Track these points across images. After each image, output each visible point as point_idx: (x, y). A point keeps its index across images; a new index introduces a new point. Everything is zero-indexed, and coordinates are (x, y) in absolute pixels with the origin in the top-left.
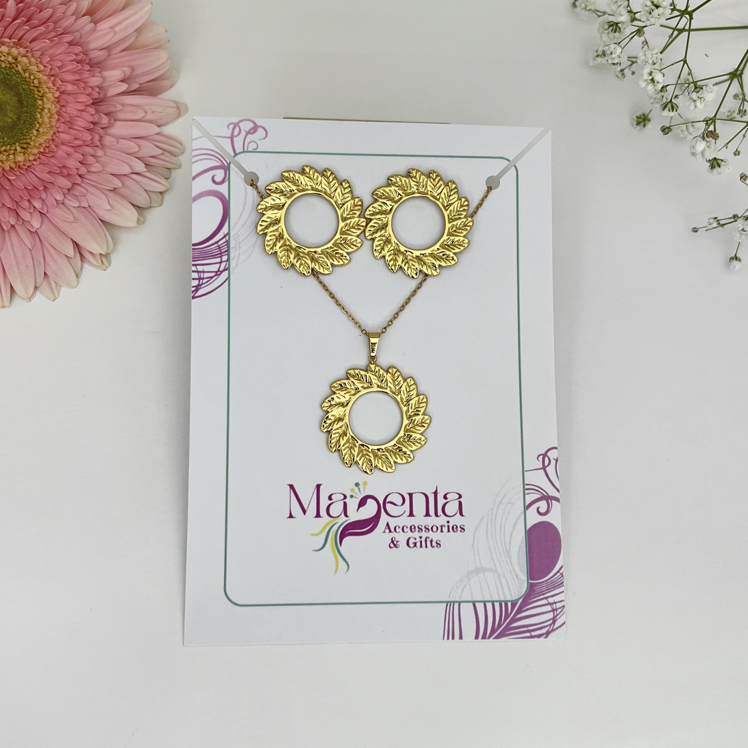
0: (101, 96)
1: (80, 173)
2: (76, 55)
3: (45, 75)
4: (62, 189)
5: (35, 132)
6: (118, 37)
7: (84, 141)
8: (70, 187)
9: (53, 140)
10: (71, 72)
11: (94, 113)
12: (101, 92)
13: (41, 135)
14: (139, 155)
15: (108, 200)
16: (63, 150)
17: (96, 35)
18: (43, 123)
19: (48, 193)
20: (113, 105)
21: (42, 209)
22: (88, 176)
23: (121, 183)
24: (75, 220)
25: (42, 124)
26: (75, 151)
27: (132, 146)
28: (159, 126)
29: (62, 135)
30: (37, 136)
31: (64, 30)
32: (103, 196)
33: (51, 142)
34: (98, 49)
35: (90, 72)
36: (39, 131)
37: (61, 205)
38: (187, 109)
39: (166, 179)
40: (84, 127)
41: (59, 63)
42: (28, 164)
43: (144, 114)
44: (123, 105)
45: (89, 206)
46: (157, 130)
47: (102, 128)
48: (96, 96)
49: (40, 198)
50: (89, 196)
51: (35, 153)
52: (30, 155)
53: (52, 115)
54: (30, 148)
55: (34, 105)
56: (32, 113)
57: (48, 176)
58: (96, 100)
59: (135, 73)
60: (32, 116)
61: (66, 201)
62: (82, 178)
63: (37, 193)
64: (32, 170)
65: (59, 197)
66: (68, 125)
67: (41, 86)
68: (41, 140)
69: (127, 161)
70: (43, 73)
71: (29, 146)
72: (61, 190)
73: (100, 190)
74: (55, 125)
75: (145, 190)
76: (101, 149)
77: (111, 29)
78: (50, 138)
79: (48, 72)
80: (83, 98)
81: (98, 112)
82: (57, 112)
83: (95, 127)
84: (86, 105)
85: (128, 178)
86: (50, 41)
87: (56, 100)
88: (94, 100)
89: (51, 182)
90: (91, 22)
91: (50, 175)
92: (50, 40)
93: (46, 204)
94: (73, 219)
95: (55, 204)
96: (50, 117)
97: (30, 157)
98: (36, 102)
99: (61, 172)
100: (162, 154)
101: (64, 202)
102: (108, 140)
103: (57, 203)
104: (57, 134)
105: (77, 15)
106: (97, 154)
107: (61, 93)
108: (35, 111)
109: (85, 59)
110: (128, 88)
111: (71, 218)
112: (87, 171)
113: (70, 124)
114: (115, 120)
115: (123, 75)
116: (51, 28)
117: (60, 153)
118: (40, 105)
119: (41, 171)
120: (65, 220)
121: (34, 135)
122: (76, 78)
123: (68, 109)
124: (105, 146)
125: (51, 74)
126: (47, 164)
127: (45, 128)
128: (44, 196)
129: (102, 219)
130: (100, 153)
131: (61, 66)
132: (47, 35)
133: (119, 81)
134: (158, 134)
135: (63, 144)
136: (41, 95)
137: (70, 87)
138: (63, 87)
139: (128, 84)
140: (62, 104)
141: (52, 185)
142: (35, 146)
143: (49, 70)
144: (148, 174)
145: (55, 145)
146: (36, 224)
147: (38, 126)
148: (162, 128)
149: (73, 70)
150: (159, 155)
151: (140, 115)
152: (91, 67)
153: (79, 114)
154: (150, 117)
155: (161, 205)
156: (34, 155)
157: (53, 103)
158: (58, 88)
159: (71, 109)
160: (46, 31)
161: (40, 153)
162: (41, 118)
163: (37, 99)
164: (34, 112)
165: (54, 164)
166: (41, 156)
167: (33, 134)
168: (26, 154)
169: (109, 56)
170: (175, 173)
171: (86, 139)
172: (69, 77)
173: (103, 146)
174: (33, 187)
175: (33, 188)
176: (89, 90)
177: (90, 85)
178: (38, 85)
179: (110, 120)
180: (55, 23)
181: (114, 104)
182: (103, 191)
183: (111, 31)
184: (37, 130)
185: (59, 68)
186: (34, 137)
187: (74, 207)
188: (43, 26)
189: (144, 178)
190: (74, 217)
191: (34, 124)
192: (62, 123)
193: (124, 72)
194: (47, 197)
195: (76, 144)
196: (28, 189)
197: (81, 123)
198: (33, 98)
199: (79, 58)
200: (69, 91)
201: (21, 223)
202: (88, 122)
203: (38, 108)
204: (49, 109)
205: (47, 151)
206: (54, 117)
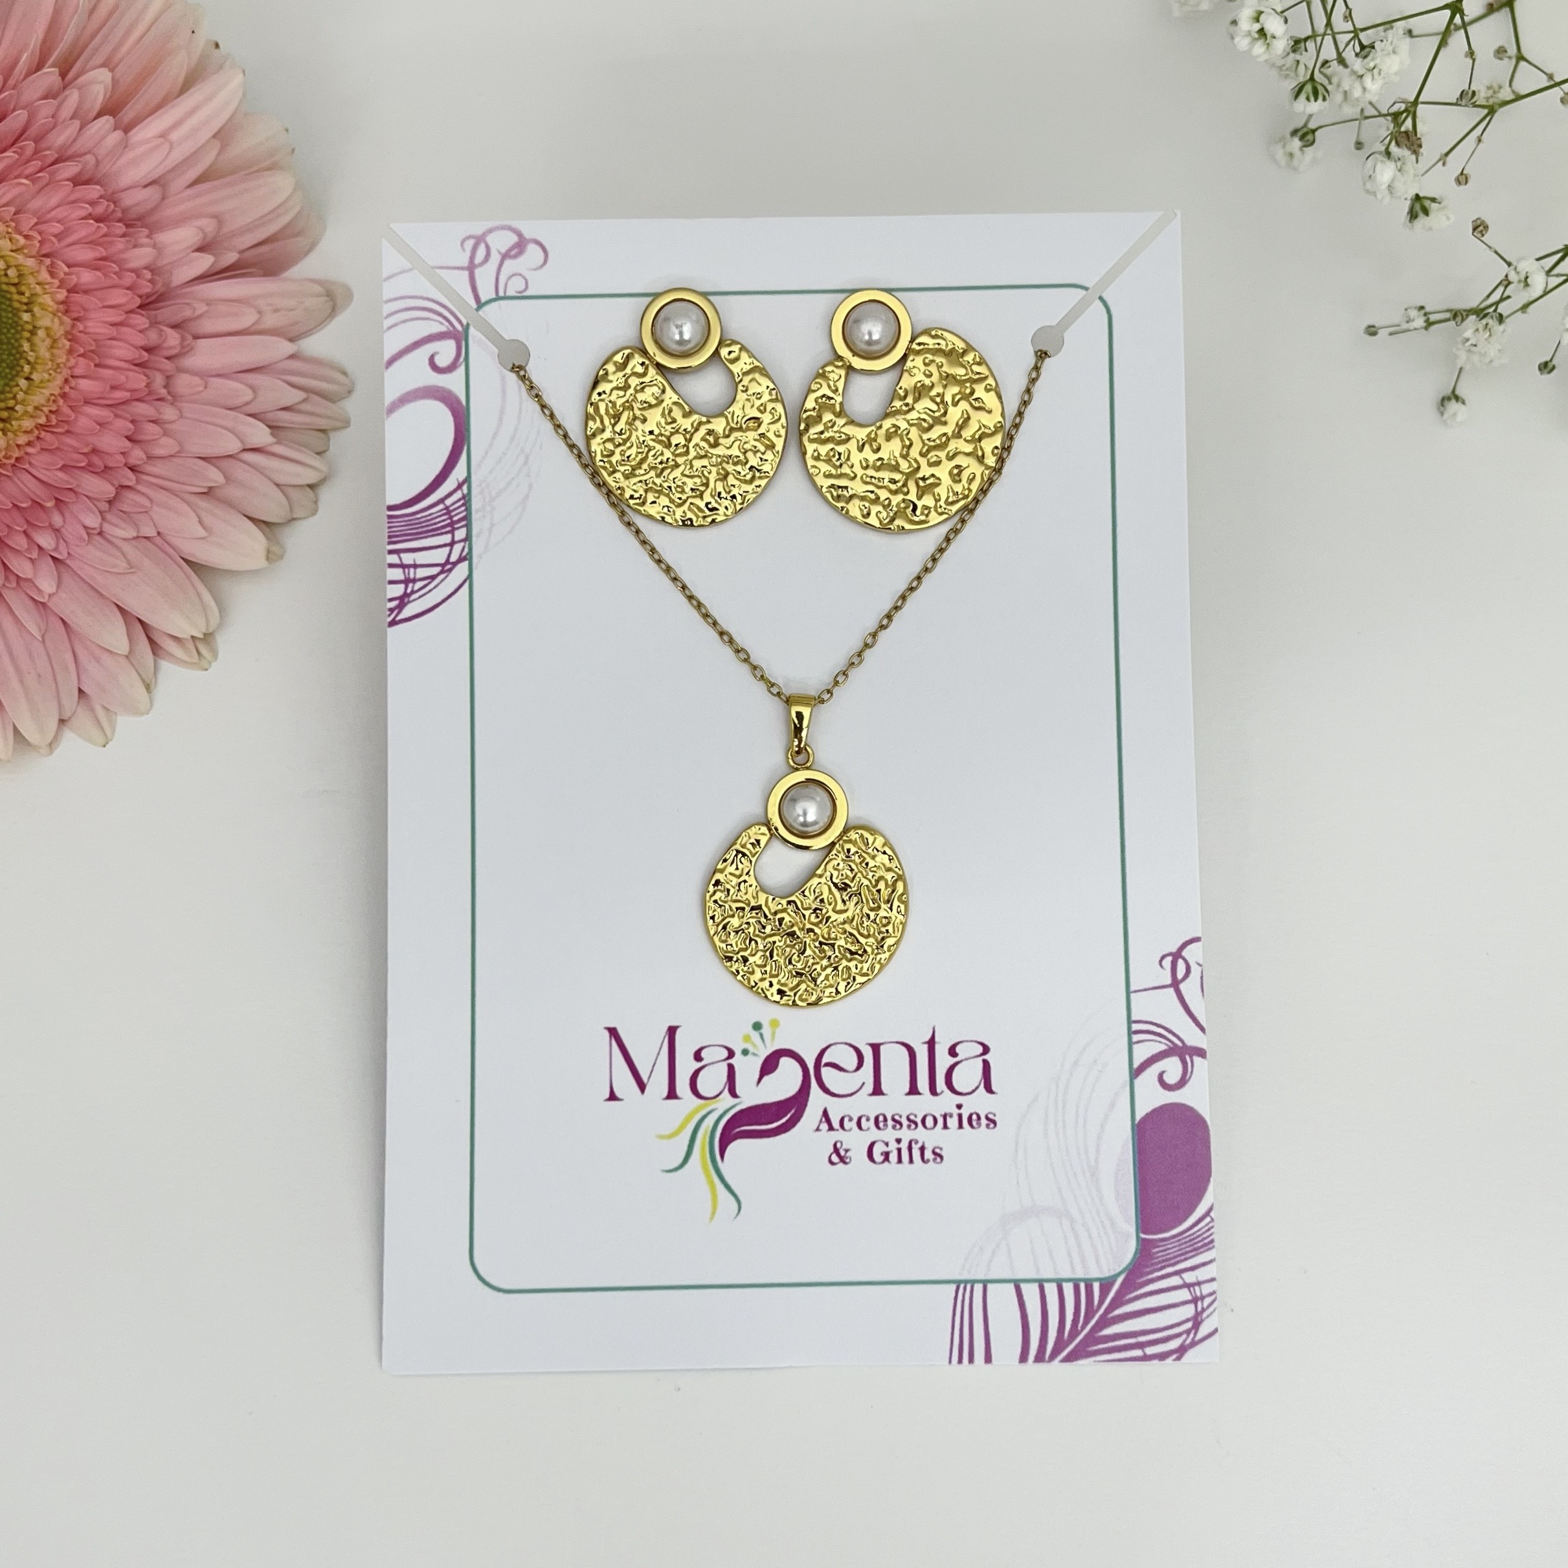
0: (159, 287)
1: (132, 461)
2: (92, 203)
3: (30, 257)
4: (96, 502)
5: (23, 383)
6: (177, 155)
7: (133, 391)
8: (113, 495)
9: (64, 396)
10: (86, 243)
11: (147, 326)
12: (157, 278)
13: (38, 387)
14: (252, 409)
15: (199, 517)
16: (87, 415)
17: (130, 155)
18: (39, 361)
19: (67, 515)
20: (188, 304)
21: (56, 549)
22: (149, 468)
23: (221, 475)
24: (131, 568)
25: (36, 363)
26: (116, 416)
27: (239, 391)
28: (292, 340)
29: (84, 384)
30: (30, 392)
31: (57, 153)
32: (185, 508)
33: (61, 402)
34: (138, 186)
35: (127, 239)
36: (32, 380)
37: (98, 538)
38: (349, 295)
39: (318, 454)
40: (127, 359)
41: (54, 226)
42: (16, 454)
43: (257, 316)
44: (209, 303)
45: (159, 533)
46: (288, 348)
47: (168, 358)
48: (147, 288)
49: (51, 526)
50: (157, 513)
51: (29, 429)
52: (18, 433)
53: (55, 341)
54: (17, 419)
55: (14, 325)
56: (13, 341)
57: (60, 474)
58: (147, 297)
59: (226, 230)
60: (14, 347)
61: (107, 527)
62: (136, 473)
63: (42, 514)
64: (27, 466)
65: (93, 521)
66: (92, 359)
67: (24, 282)
68: (38, 398)
69: (230, 424)
70: (26, 251)
71: (16, 415)
72: (93, 503)
73: (177, 495)
74: (64, 364)
75: (277, 485)
76: (172, 404)
77: (161, 140)
78: (57, 392)
79: (37, 249)
80: (119, 297)
81: (156, 323)
82: (67, 333)
83: (153, 358)
84: (129, 309)
85: (238, 462)
86: (29, 180)
87: (61, 307)
88: (144, 297)
89: (70, 489)
90: (114, 130)
91: (65, 472)
92: (30, 178)
93: (64, 540)
94: (125, 565)
95: (86, 537)
96: (52, 347)
97: (17, 438)
98: (20, 318)
99: (90, 464)
100: (305, 400)
101: (104, 530)
102: (184, 383)
103: (88, 534)
104: (73, 382)
105: (83, 119)
106: (162, 416)
107: (69, 291)
108: (18, 336)
109: (114, 211)
110: (213, 265)
111: (122, 565)
112: (144, 457)
113: (96, 356)
114: (196, 337)
115: (201, 235)
116: (29, 152)
117: (83, 423)
118: (27, 322)
119: (45, 466)
120: (107, 569)
121: (21, 390)
122: (97, 255)
123: (90, 324)
124: (181, 396)
125: (44, 252)
126: (57, 448)
127: (44, 371)
128: (57, 520)
129: (190, 559)
130: (169, 413)
131: (62, 232)
132: (22, 168)
133: (193, 252)
134: (292, 357)
135: (87, 402)
136: (26, 300)
137: (87, 277)
138: (73, 276)
139: (213, 255)
140: (75, 315)
141: (71, 494)
142: (26, 412)
143: (38, 245)
144: (279, 449)
145: (69, 406)
146: (46, 584)
147: (27, 368)
148: (297, 342)
149: (90, 239)
150: (297, 404)
151: (248, 319)
152: (127, 226)
153: (113, 331)
154: (270, 321)
155: (314, 512)
156: (26, 432)
157: (54, 315)
158: (62, 281)
159: (97, 324)
160: (18, 159)
161: (40, 427)
162: (32, 350)
163: (18, 310)
164: (17, 340)
165: (71, 446)
166: (43, 434)
167: (18, 388)
168: (9, 431)
169: (163, 198)
170: (338, 440)
171: (136, 386)
172: (85, 254)
173: (174, 398)
174: (30, 503)
175: (31, 505)
176: (129, 278)
177: (133, 265)
178: (16, 281)
179: (183, 339)
180: (37, 140)
181: (187, 301)
182: (186, 496)
183: (162, 143)
184: (28, 379)
185: (59, 236)
186: (21, 393)
187: (124, 539)
188: (13, 149)
189: (273, 458)
190: (129, 563)
191: (18, 365)
192: (79, 356)
193: (202, 230)
194: (64, 521)
195: (115, 399)
196: (23, 508)
197: (121, 351)
198: (10, 309)
199: (100, 210)
200: (85, 284)
201: (14, 585)
202: (136, 348)
203: (23, 330)
204: (47, 329)
205: (54, 422)
206: (60, 345)
